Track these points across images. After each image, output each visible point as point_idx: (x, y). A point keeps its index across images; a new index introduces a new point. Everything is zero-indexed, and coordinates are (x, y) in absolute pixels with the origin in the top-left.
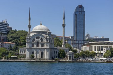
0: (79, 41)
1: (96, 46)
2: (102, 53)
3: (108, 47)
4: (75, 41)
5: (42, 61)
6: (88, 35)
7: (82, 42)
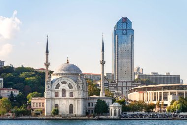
0: (122, 82)
1: (155, 93)
2: (166, 105)
3: (177, 95)
4: (115, 82)
5: (72, 118)
6: (139, 69)
7: (129, 84)
